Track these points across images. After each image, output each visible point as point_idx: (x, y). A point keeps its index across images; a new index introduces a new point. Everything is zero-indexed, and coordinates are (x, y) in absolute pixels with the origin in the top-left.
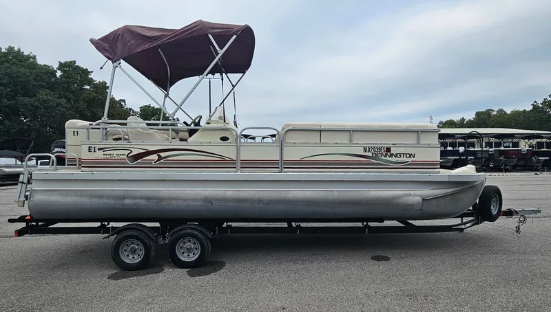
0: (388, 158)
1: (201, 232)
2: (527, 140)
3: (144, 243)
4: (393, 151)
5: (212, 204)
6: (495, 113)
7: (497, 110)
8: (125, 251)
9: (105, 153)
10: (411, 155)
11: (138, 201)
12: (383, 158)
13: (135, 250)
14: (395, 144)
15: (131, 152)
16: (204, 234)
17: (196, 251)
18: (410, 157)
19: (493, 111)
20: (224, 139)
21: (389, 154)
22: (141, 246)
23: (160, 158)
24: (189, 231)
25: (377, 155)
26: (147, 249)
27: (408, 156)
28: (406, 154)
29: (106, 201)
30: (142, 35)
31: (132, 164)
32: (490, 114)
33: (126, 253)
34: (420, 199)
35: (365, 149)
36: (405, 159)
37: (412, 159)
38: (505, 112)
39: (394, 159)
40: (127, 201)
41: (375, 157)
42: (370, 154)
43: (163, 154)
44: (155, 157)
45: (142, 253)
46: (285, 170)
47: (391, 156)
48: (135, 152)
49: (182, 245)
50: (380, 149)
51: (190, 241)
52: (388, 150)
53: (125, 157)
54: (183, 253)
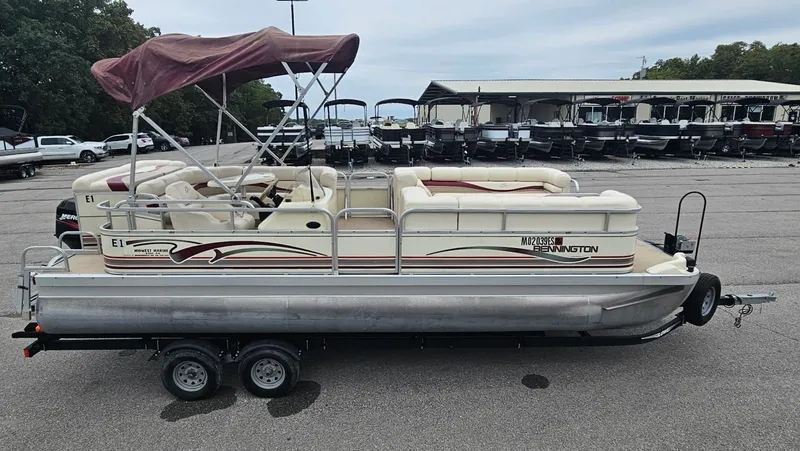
0: (557, 253)
1: (285, 352)
2: (787, 107)
3: (206, 367)
4: (566, 242)
5: (299, 318)
6: (747, 48)
7: (752, 43)
8: (181, 375)
9: (137, 248)
10: (591, 249)
11: (193, 314)
12: (550, 252)
13: (195, 374)
14: (569, 233)
15: (176, 246)
16: (290, 355)
17: (279, 376)
18: (590, 251)
19: (745, 45)
20: (313, 225)
21: (559, 247)
22: (202, 369)
23: (219, 255)
24: (268, 351)
25: (541, 249)
26: (211, 375)
27: (587, 249)
28: (585, 247)
29: (146, 314)
30: (175, 61)
31: (179, 264)
32: (739, 50)
33: (183, 378)
34: (599, 309)
35: (524, 241)
36: (583, 255)
37: (594, 254)
38: (764, 47)
39: (566, 254)
40: (177, 315)
41: (538, 251)
42: (531, 248)
43: (223, 250)
44: (211, 253)
45: (205, 378)
46: (403, 270)
47: (562, 249)
48: (182, 246)
49: (258, 367)
50: (546, 239)
51: (269, 363)
52: (559, 241)
53: (168, 253)
54: (261, 378)
